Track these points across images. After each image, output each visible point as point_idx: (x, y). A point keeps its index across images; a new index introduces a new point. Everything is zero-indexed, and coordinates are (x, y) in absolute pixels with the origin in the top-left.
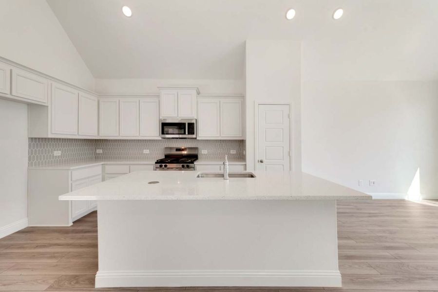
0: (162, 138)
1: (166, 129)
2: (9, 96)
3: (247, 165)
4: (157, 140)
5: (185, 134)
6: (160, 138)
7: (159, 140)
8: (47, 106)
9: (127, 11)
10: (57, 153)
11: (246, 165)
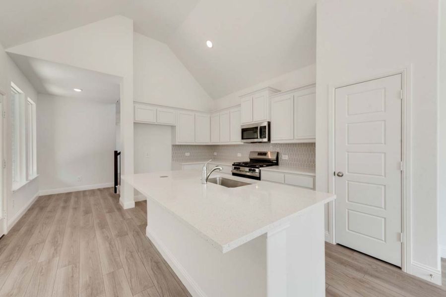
0: (244, 143)
1: (245, 133)
2: (156, 123)
3: (317, 177)
4: (240, 145)
5: (257, 138)
6: (243, 143)
7: (242, 145)
8: (175, 126)
9: (209, 44)
10: (187, 154)
11: (315, 176)
